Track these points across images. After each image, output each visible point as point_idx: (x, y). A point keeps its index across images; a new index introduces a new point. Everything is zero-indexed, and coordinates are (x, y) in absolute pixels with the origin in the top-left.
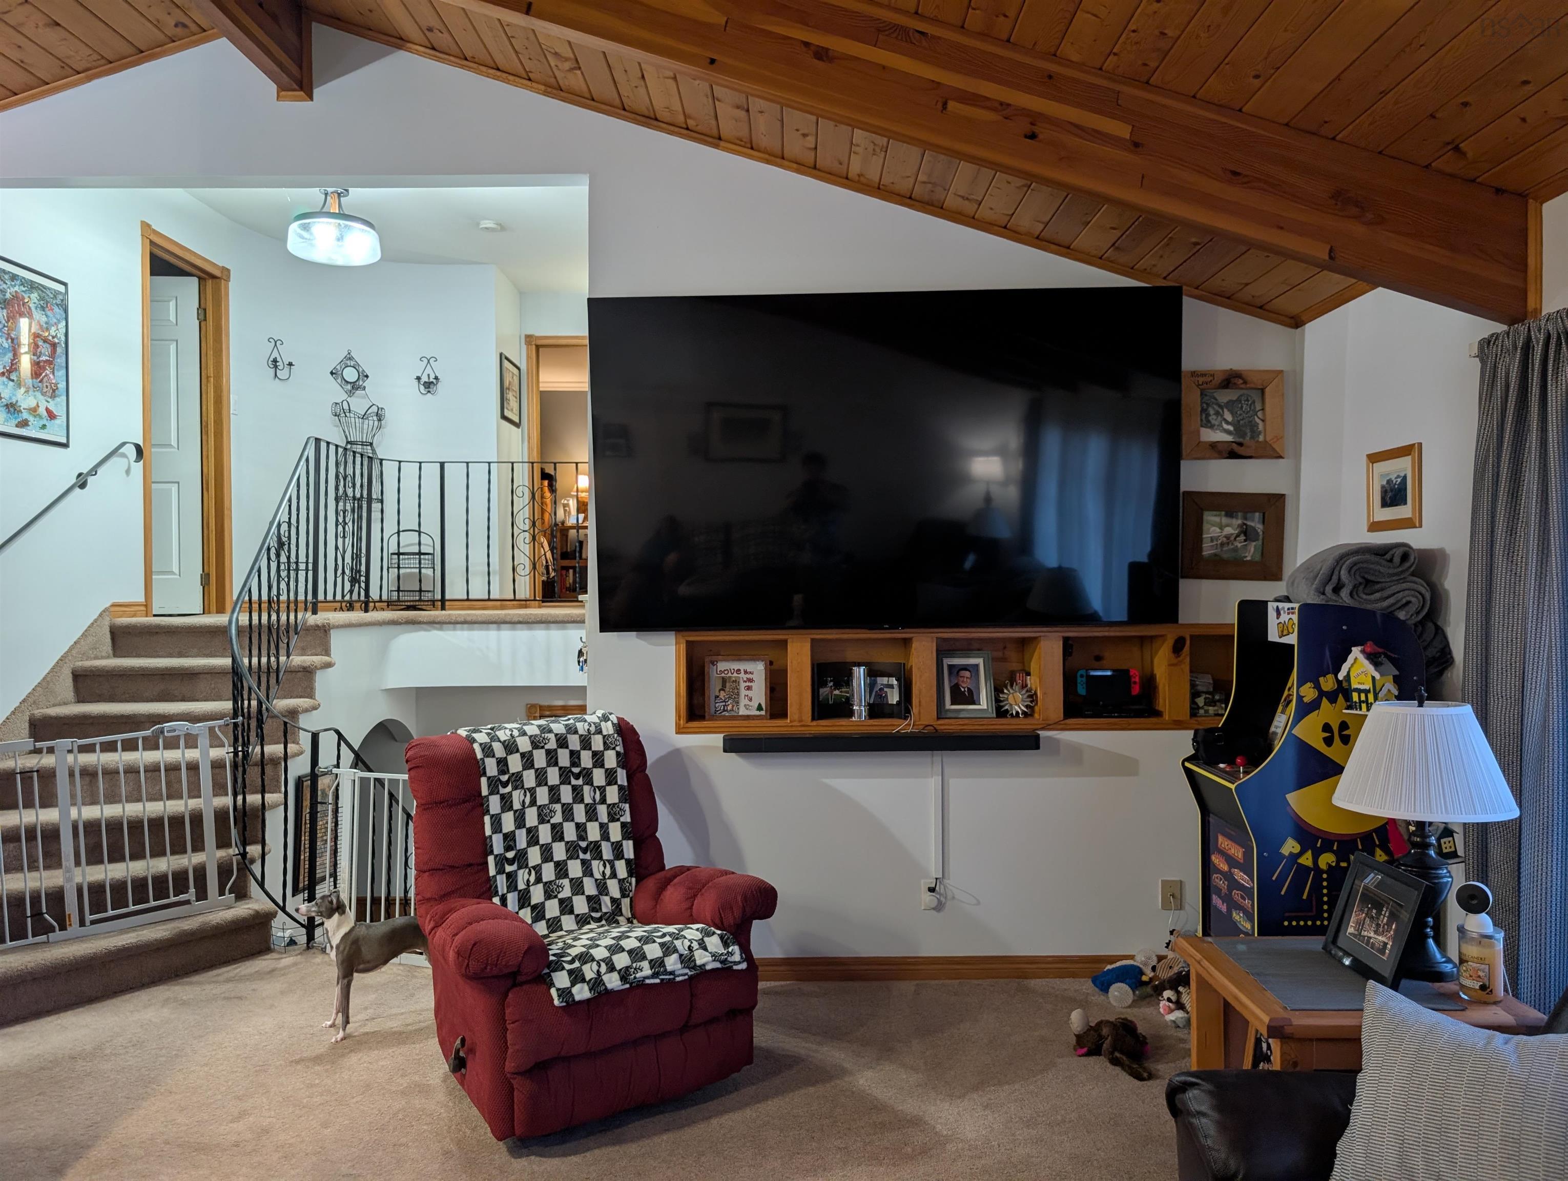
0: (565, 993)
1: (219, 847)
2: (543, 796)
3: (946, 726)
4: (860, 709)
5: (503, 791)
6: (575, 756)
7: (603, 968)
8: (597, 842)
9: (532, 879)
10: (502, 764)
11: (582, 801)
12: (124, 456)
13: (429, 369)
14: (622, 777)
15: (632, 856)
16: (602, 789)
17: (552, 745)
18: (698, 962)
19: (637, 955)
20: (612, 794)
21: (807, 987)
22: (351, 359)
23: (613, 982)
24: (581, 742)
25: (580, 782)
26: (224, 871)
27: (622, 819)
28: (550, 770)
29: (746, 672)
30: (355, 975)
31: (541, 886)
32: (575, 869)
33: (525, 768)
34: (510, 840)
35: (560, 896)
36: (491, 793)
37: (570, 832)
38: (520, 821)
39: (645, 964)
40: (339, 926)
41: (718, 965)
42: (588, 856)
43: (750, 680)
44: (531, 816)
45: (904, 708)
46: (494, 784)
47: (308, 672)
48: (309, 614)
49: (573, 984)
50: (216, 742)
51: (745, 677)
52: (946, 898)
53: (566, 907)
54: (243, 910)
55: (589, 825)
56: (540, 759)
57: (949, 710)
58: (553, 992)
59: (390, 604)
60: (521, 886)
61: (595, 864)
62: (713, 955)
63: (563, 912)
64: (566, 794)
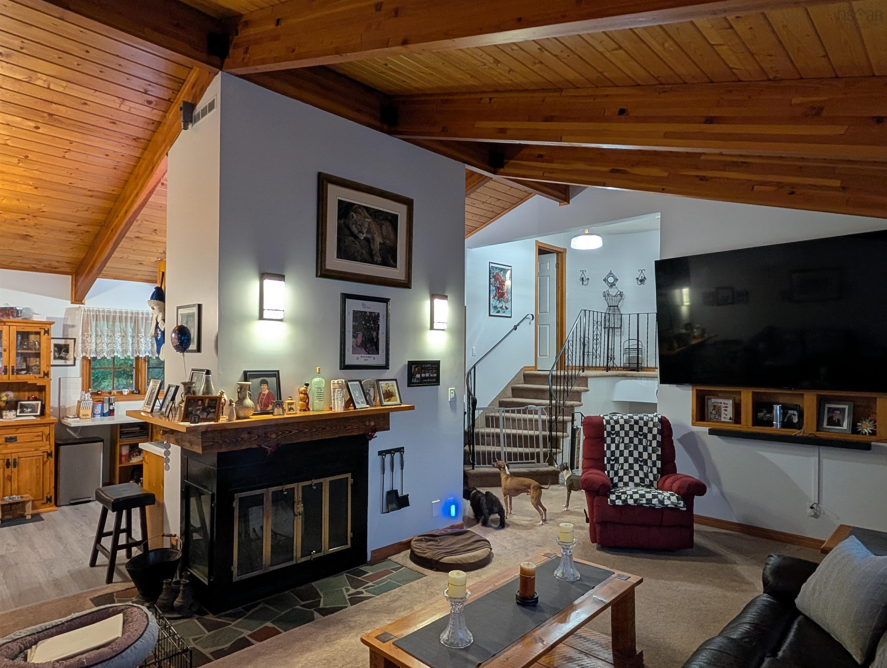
0: (613, 501)
1: (544, 447)
2: (627, 440)
3: (821, 435)
4: (777, 423)
5: (612, 436)
6: (641, 428)
7: (629, 497)
8: (646, 459)
9: (620, 468)
10: (613, 428)
11: (642, 444)
12: (529, 318)
13: (642, 275)
14: (659, 438)
15: (660, 467)
16: (651, 441)
17: (632, 423)
18: (665, 503)
19: (642, 496)
20: (654, 443)
21: (746, 536)
22: (611, 274)
23: (631, 502)
24: (644, 423)
25: (642, 437)
26: (545, 455)
27: (657, 453)
28: (630, 432)
29: (724, 403)
30: (572, 491)
31: (622, 470)
32: (636, 467)
33: (621, 430)
34: (613, 453)
35: (630, 475)
36: (608, 436)
37: (636, 454)
38: (617, 447)
39: (644, 499)
40: (567, 474)
41: (673, 506)
42: (642, 464)
43: (727, 407)
44: (622, 446)
45: (799, 426)
46: (609, 434)
47: (579, 393)
48: (581, 371)
49: (617, 499)
50: (543, 414)
51: (724, 405)
52: (820, 513)
53: (631, 479)
54: (551, 468)
55: (644, 453)
56: (627, 427)
57: (824, 428)
58: (609, 500)
59: (625, 368)
60: (616, 469)
61: (645, 467)
62: (671, 502)
63: (630, 481)
64: (636, 441)
